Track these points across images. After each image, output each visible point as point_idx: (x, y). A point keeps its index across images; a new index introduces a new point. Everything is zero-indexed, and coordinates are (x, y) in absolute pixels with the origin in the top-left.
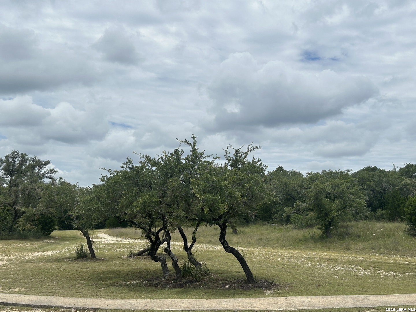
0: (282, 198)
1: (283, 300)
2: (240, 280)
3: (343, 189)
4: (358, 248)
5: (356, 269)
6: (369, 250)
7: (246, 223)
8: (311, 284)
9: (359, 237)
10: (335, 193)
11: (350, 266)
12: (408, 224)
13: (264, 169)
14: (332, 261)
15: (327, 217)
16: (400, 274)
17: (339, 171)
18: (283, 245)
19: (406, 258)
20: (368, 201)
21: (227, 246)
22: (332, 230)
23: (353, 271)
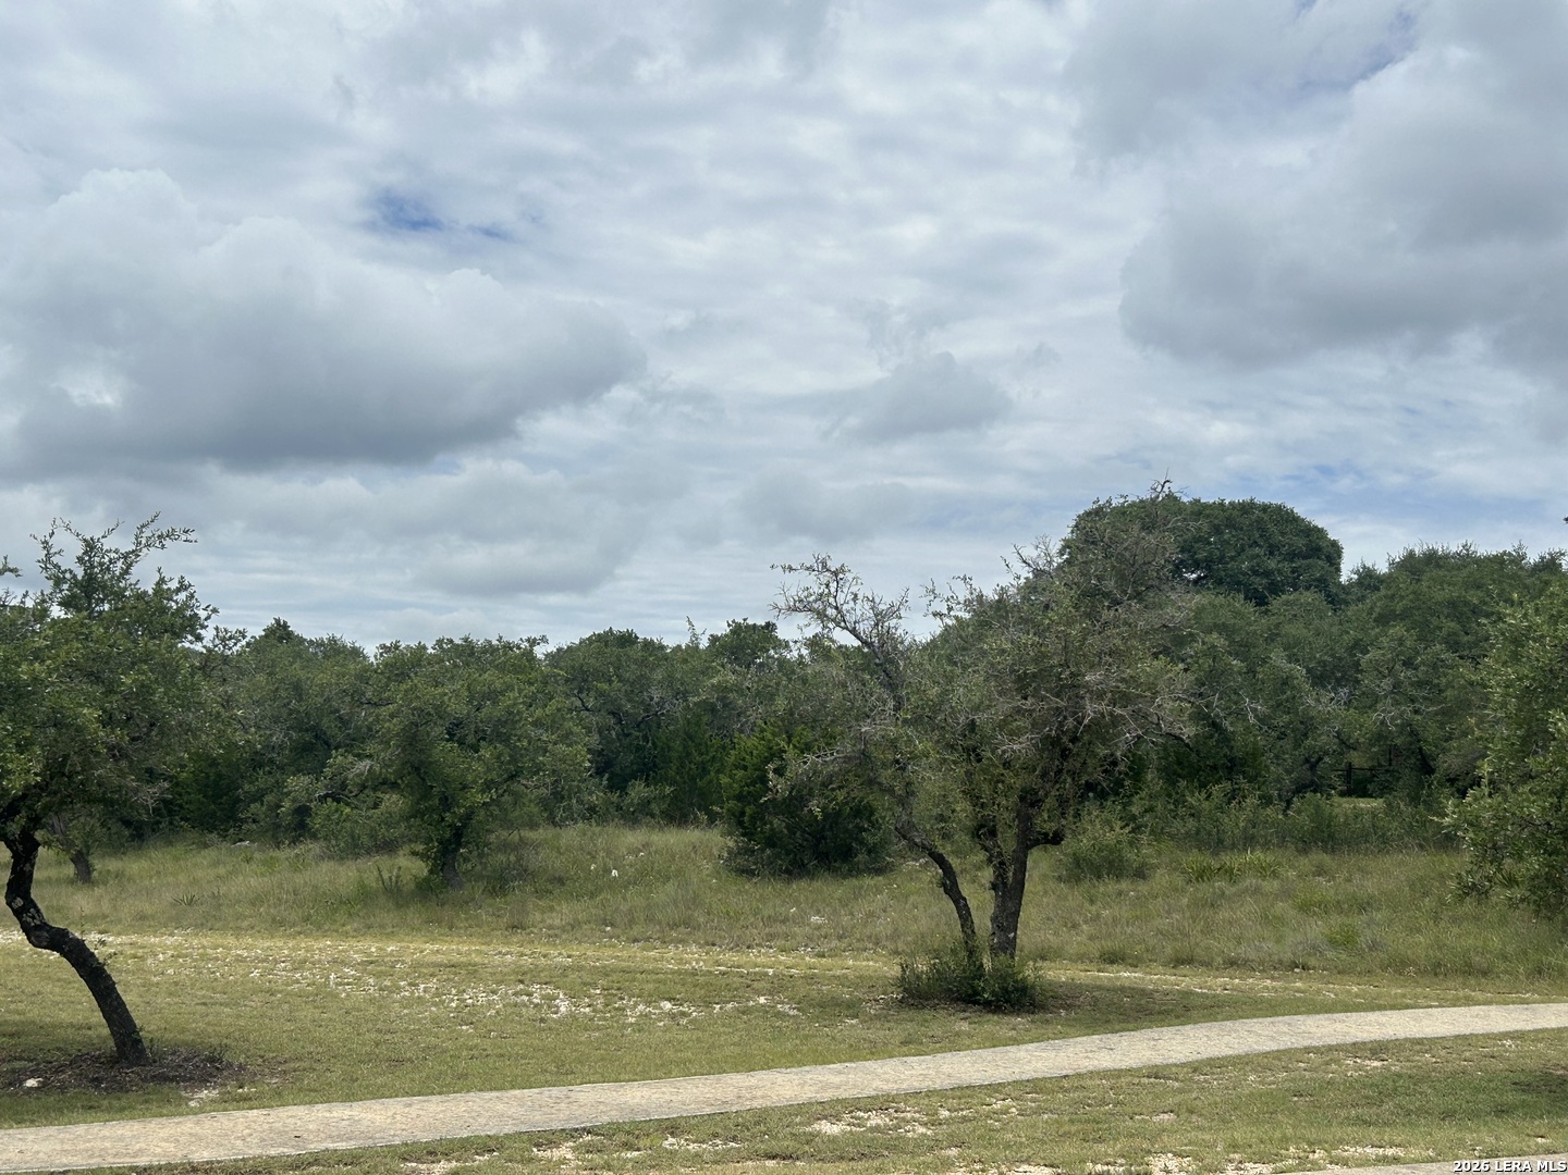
0: (283, 741)
1: (254, 1122)
2: (88, 1054)
3: (509, 706)
4: (557, 922)
5: (543, 997)
6: (592, 929)
7: (133, 840)
8: (369, 1058)
9: (561, 881)
10: (482, 722)
11: (521, 986)
12: (730, 834)
13: (203, 617)
14: (455, 974)
15: (449, 810)
16: (693, 1008)
17: (499, 640)
18: (274, 920)
19: (720, 952)
20: (600, 753)
21: (38, 923)
22: (466, 860)
23: (532, 1003)
